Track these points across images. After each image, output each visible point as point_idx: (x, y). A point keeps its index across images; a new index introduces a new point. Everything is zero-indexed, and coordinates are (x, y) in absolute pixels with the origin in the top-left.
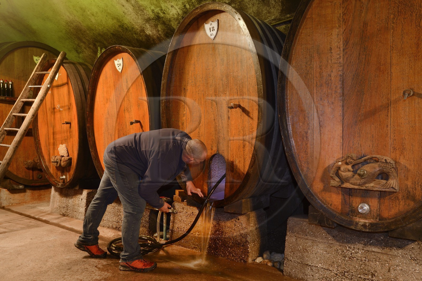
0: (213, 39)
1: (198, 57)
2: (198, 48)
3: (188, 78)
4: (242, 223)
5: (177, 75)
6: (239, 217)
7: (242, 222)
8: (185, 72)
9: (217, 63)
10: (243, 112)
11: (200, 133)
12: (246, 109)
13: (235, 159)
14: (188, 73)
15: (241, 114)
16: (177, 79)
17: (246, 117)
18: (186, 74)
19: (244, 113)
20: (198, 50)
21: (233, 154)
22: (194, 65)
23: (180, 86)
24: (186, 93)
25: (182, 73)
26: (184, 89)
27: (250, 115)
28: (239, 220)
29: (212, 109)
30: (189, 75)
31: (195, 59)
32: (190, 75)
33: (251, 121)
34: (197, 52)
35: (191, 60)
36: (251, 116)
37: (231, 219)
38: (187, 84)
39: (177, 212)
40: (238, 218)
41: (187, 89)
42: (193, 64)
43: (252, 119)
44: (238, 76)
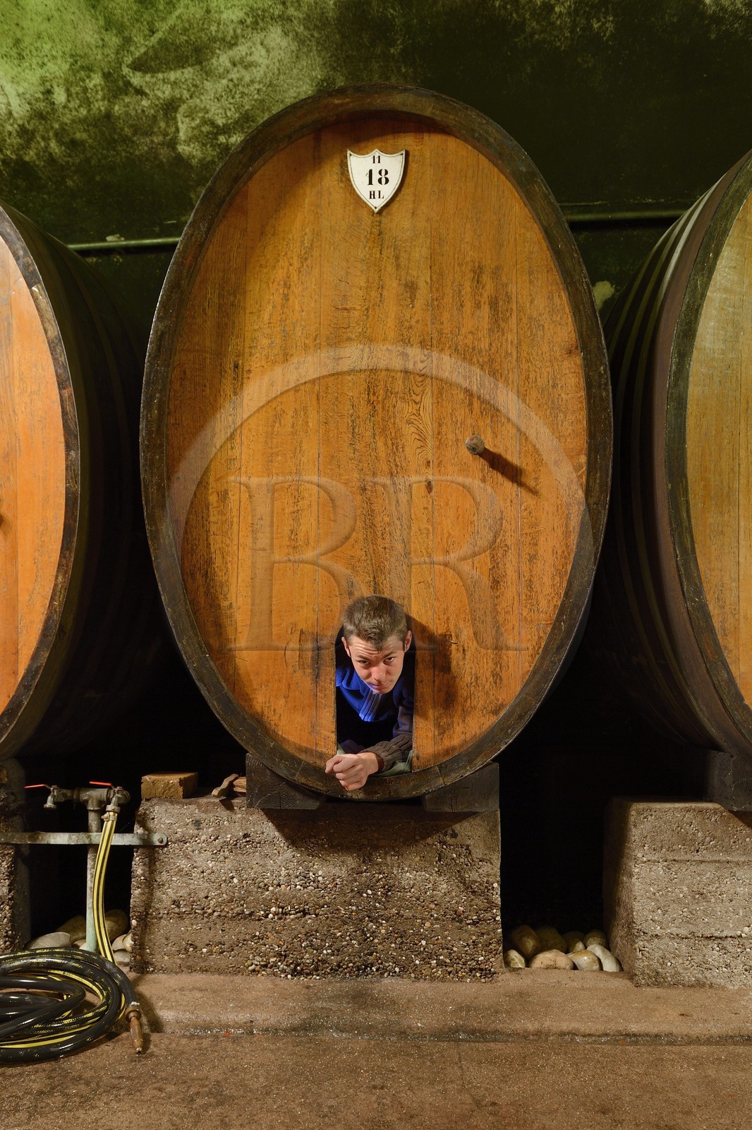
0: (376, 211)
1: (306, 259)
2: (307, 230)
3: (256, 327)
4: (468, 846)
5: (209, 312)
6: (457, 827)
7: (469, 842)
8: (242, 304)
9: (385, 293)
10: (492, 468)
11: (301, 535)
12: (505, 460)
13: (456, 626)
14: (254, 310)
15: (484, 476)
16: (209, 323)
17: (508, 485)
18: (248, 311)
19: (500, 476)
20: (306, 237)
21: (446, 611)
22: (287, 286)
23: (220, 354)
24: (242, 383)
25: (233, 305)
26: (236, 366)
27: (523, 479)
28: (454, 835)
29: (355, 450)
30: (259, 317)
31: (291, 265)
32: (266, 317)
33: (529, 500)
34: (302, 242)
35: (274, 267)
36: (532, 483)
37: (424, 838)
38: (247, 350)
39: (168, 842)
40: (453, 831)
41: (246, 368)
42: (282, 283)
43: (534, 492)
44: (474, 349)
